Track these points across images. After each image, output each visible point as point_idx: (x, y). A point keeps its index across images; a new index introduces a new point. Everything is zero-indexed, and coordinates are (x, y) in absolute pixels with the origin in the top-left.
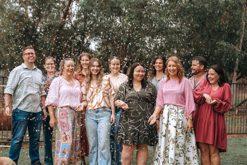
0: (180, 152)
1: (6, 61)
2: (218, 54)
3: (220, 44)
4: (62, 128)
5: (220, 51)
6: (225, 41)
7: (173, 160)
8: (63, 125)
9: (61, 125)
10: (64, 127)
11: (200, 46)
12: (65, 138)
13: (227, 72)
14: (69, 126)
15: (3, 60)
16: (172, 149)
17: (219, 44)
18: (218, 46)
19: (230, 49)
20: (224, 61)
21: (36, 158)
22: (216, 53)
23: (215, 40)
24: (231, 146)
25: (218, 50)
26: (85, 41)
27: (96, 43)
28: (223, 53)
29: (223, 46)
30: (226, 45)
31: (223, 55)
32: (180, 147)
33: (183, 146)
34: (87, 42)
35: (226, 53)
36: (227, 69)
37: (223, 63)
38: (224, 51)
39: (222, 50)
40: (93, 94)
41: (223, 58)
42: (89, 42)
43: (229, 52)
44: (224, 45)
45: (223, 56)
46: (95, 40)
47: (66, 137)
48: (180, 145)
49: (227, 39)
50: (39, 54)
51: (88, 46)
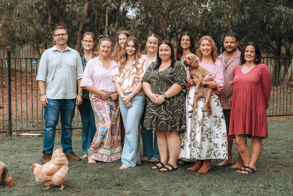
0: (204, 136)
1: (31, 34)
2: (276, 21)
3: (278, 9)
4: (99, 110)
5: (278, 17)
6: (284, 5)
7: (199, 144)
8: (99, 108)
9: (97, 108)
10: (100, 109)
11: (256, 12)
12: (103, 121)
13: (287, 42)
14: (105, 108)
15: (27, 33)
16: (199, 132)
17: (276, 10)
18: (275, 11)
19: (289, 15)
20: (283, 29)
21: (68, 146)
22: (273, 20)
23: (272, 4)
24: (285, 129)
25: (275, 17)
26: (121, 8)
27: (134, 10)
28: (281, 20)
29: (281, 12)
30: (284, 10)
31: (282, 22)
32: (204, 131)
33: (207, 131)
34: (124, 9)
35: (286, 20)
36: (287, 39)
37: (282, 32)
38: (283, 17)
39: (280, 17)
40: (125, 76)
41: (282, 26)
42: (126, 10)
43: (288, 18)
44: (283, 10)
45: (281, 24)
46: (132, 7)
47: (104, 119)
48: (204, 129)
49: (286, 4)
50: (68, 25)
51: (125, 14)
